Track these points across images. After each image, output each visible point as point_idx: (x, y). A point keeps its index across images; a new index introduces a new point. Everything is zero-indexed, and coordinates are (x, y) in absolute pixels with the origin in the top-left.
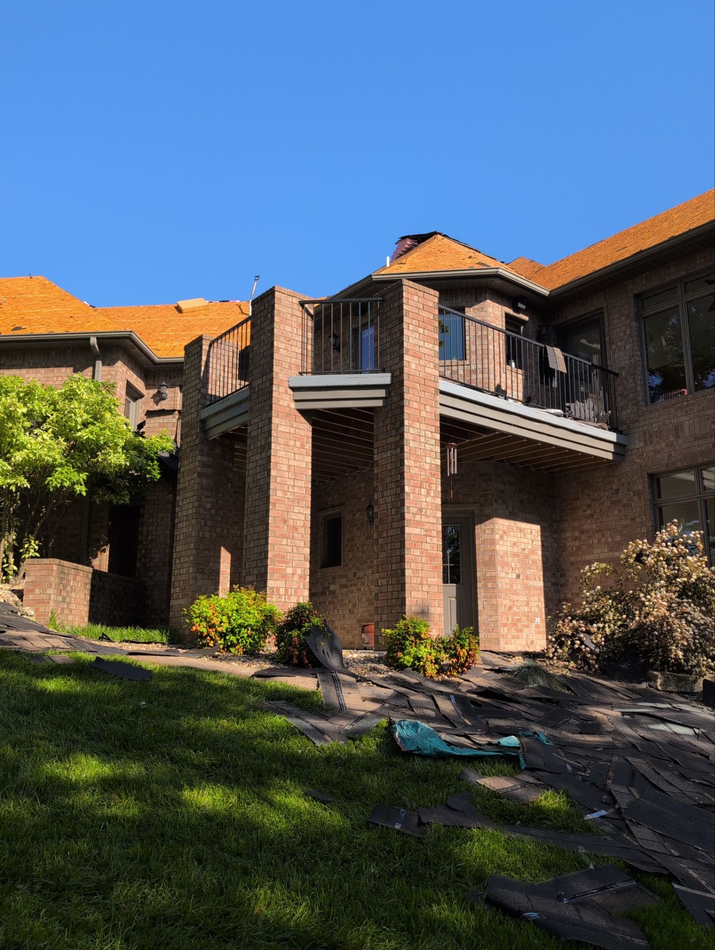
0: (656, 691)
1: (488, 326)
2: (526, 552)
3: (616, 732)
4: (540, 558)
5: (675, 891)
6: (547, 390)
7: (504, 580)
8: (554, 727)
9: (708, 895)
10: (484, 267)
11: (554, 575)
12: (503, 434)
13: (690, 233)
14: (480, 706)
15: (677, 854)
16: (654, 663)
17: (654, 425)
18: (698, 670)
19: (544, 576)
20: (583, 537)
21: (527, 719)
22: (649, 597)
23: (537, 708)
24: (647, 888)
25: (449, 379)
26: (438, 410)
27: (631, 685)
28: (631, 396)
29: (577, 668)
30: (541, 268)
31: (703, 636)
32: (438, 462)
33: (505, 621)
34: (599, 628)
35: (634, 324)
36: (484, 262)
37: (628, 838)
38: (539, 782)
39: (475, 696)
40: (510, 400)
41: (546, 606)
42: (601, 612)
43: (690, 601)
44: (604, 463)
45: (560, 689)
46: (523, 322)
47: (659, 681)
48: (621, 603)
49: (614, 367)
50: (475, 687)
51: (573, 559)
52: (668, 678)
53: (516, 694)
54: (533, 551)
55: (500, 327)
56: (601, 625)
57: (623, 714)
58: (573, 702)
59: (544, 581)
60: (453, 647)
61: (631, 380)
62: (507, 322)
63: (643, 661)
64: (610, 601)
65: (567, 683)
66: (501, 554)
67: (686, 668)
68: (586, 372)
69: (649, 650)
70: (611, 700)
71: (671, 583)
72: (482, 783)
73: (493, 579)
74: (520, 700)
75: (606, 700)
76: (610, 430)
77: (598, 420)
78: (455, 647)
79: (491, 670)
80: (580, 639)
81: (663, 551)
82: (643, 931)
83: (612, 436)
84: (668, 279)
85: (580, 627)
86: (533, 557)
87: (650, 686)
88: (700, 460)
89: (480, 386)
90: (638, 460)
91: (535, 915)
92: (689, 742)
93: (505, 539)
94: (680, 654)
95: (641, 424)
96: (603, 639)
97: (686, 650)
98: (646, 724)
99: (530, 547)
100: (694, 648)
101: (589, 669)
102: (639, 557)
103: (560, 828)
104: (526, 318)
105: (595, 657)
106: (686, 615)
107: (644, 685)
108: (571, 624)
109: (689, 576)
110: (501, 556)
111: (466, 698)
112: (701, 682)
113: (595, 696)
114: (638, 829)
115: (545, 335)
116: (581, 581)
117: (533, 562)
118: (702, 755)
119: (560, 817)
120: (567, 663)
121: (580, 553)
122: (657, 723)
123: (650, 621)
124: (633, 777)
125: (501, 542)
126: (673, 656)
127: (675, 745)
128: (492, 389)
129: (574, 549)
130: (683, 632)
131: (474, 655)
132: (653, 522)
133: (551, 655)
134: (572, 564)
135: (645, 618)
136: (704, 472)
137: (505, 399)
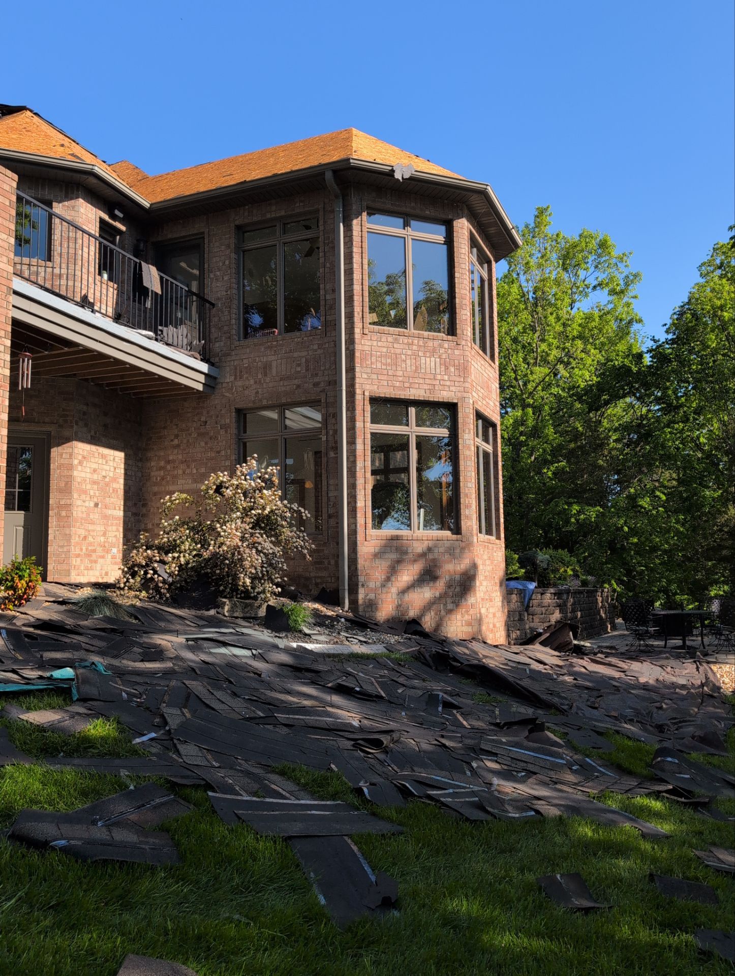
0: (223, 617)
1: (77, 228)
2: (107, 480)
3: (178, 658)
4: (122, 487)
5: (208, 799)
6: (140, 310)
7: (80, 509)
8: (115, 657)
9: (239, 798)
10: (78, 161)
11: (135, 504)
12: (87, 350)
13: (292, 175)
14: (36, 639)
15: (217, 765)
16: (223, 591)
17: (245, 361)
18: (263, 596)
19: (125, 505)
20: (168, 467)
21: (87, 650)
22: (224, 527)
23: (100, 638)
24: (184, 799)
25: (27, 280)
26: (10, 312)
27: (199, 613)
28: (226, 328)
29: (148, 597)
30: (145, 178)
31: (271, 565)
32: (7, 372)
33: (78, 552)
34: (174, 558)
35: (233, 256)
36: (79, 155)
37: (174, 756)
38: (90, 712)
39: (31, 630)
40: (97, 314)
41: (124, 536)
42: (178, 541)
43: (262, 532)
44: (194, 393)
45: (127, 618)
46: (119, 232)
47: (226, 608)
48: (198, 534)
49: (211, 298)
50: (32, 620)
51: (156, 489)
52: (235, 605)
53: (79, 625)
54: (114, 480)
55: (93, 232)
56: (176, 555)
57: (187, 640)
58: (138, 631)
59: (124, 511)
60: (9, 578)
61: (226, 313)
62: (100, 228)
63: (213, 588)
64: (188, 531)
65: (135, 612)
66: (79, 480)
67: (252, 595)
68: (181, 297)
69: (221, 578)
70: (178, 627)
71: (247, 515)
72: (25, 718)
73: (68, 507)
74: (82, 631)
75: (173, 627)
76: (202, 360)
77: (190, 348)
78: (13, 578)
79: (54, 602)
80: (154, 569)
81: (241, 484)
82: (173, 839)
83: (204, 367)
84: (269, 216)
85: (154, 556)
86: (115, 485)
87: (218, 613)
88: (284, 401)
89: (63, 293)
90: (227, 394)
91: (63, 842)
92: (246, 663)
93: (84, 465)
94: (248, 581)
95: (233, 358)
96: (177, 568)
97: (254, 578)
98: (209, 648)
99: (111, 474)
100: (260, 575)
101: (161, 598)
102: (219, 489)
103: (106, 754)
104: (123, 228)
105: (167, 586)
106: (256, 545)
107: (212, 612)
108: (145, 554)
109: (264, 508)
110: (79, 483)
111: (19, 632)
112: (264, 607)
113: (162, 624)
114: (184, 746)
115: (143, 251)
116: (160, 510)
117: (114, 490)
118: (255, 673)
119: (106, 744)
120: (138, 593)
121: (164, 483)
122: (219, 647)
123: (223, 551)
124: (188, 699)
125: (80, 468)
126: (241, 583)
127: (232, 666)
128: (78, 299)
129: (159, 479)
130: (253, 560)
131: (34, 587)
132: (237, 456)
133: (122, 585)
134: (155, 494)
135: (219, 547)
136: (287, 411)
137: (92, 312)
